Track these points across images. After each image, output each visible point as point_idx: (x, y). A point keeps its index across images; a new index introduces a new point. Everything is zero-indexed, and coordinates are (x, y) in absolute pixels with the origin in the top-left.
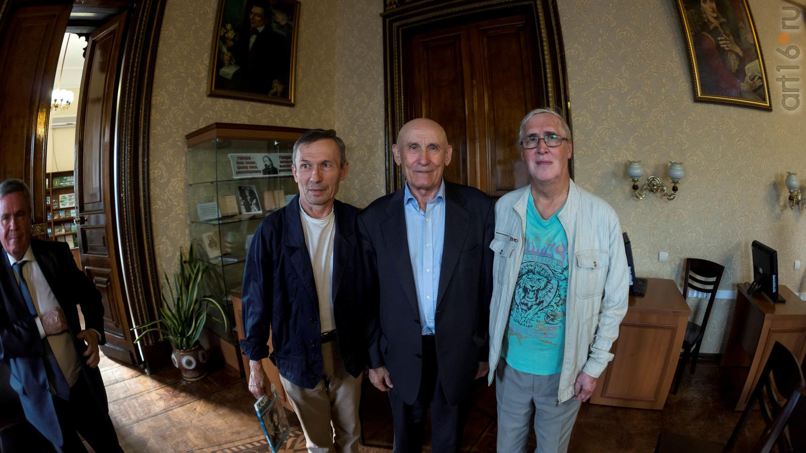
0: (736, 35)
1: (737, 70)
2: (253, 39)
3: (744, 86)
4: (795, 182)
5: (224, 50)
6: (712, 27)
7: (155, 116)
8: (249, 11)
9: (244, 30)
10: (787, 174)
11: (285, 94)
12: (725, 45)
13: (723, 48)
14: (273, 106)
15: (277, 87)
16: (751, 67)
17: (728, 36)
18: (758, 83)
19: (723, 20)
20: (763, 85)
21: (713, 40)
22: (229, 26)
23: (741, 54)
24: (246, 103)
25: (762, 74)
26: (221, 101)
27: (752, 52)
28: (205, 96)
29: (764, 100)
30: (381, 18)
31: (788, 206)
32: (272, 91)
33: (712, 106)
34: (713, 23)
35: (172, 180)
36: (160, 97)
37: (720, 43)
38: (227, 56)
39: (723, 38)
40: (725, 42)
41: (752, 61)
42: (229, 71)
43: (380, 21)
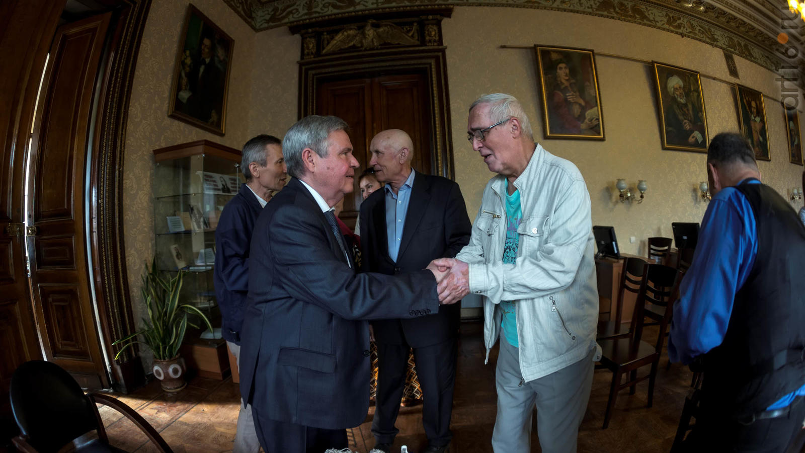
0: (581, 91)
1: (579, 116)
2: (202, 69)
3: (583, 126)
4: (624, 185)
5: (183, 75)
6: (563, 86)
7: (130, 127)
8: (201, 43)
9: (197, 60)
10: (617, 181)
11: (219, 124)
12: (572, 99)
13: (569, 101)
14: (210, 134)
15: (214, 117)
16: (589, 113)
17: (575, 92)
18: (595, 123)
19: (573, 81)
20: (598, 125)
21: (562, 95)
22: (188, 52)
23: (583, 104)
24: (193, 128)
25: (599, 116)
26: (176, 122)
27: (594, 102)
28: (166, 115)
29: (599, 134)
30: (298, 65)
31: (619, 201)
32: (211, 120)
33: (557, 142)
34: (564, 84)
35: (140, 193)
36: (135, 109)
37: (568, 97)
38: (185, 81)
39: (570, 94)
40: (571, 96)
41: (592, 107)
42: (185, 95)
43: (296, 68)
